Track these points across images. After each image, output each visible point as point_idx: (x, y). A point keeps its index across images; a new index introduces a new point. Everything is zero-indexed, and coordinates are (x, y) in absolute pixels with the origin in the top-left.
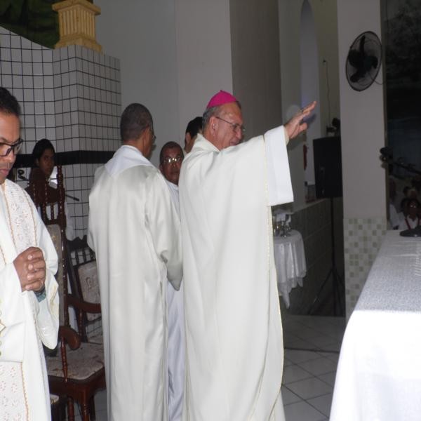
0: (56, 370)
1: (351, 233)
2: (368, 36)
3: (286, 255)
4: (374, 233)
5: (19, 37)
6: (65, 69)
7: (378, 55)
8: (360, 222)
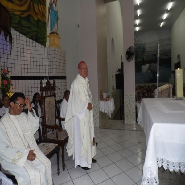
0: (54, 137)
1: (126, 99)
2: (132, 48)
3: (110, 105)
4: (132, 99)
5: (38, 44)
6: (51, 53)
7: (134, 53)
8: (128, 96)
